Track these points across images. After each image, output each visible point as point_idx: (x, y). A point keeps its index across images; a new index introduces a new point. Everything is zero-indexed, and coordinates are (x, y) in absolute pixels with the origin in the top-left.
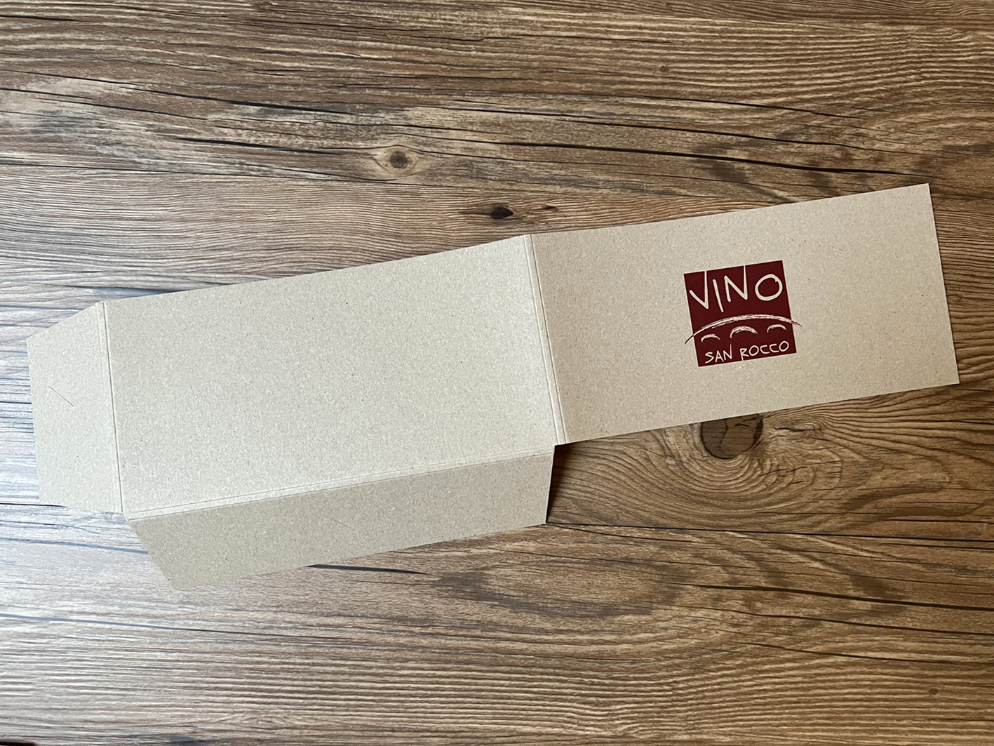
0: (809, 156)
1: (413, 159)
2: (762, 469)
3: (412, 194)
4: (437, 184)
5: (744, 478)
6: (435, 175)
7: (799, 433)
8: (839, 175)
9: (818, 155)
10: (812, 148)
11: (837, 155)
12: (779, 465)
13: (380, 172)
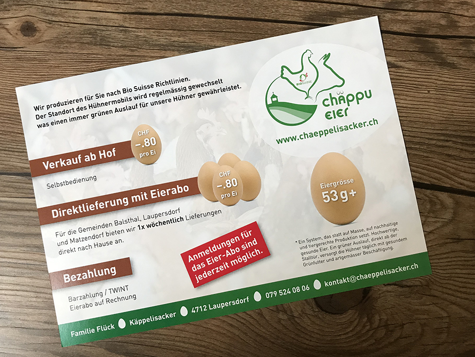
0: (415, 24)
1: (42, 29)
2: (371, 324)
3: (40, 60)
4: (64, 51)
5: (354, 333)
6: (62, 43)
7: (407, 289)
8: (445, 41)
9: (424, 22)
10: (419, 16)
11: (443, 22)
12: (387, 320)
13: (10, 40)
